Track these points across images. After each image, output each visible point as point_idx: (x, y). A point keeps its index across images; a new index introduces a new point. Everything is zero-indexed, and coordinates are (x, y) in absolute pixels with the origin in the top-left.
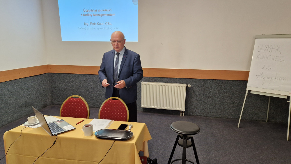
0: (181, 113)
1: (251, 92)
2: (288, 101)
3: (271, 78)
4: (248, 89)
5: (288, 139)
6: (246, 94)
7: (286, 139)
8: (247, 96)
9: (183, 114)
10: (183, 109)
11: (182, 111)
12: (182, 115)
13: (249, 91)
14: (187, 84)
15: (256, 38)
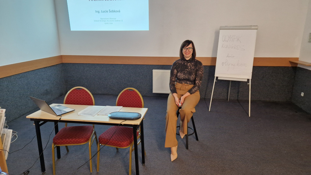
1: (219, 79)
2: (248, 84)
3: (234, 65)
4: (216, 76)
5: (250, 116)
6: (215, 81)
7: (249, 116)
8: (215, 82)
13: (217, 78)
15: (220, 29)
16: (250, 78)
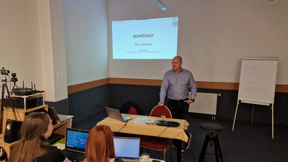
0: (213, 117)
1: (241, 102)
2: (271, 108)
3: (257, 91)
4: (239, 99)
6: (238, 103)
7: (272, 138)
10: (215, 113)
14: (218, 94)
15: (242, 60)
16: (273, 103)
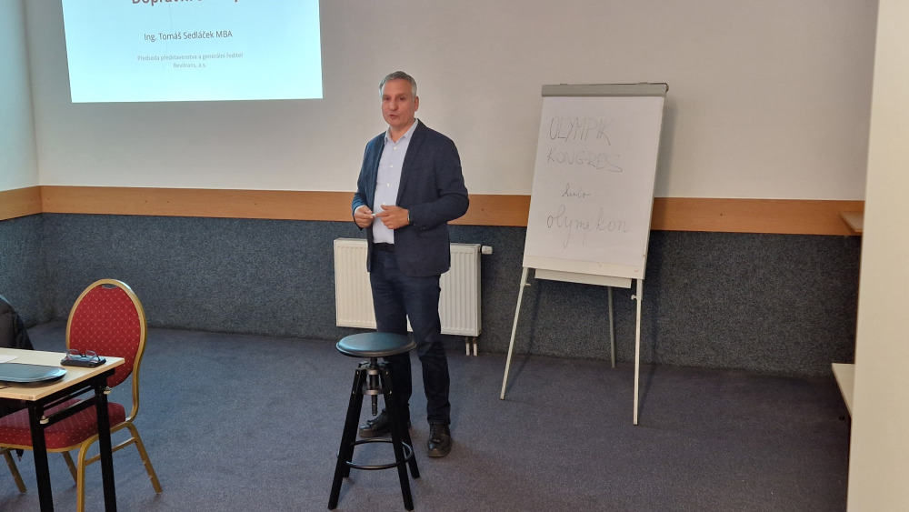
0: (468, 346)
1: (538, 276)
2: (633, 297)
4: (527, 264)
6: (523, 283)
7: (632, 420)
8: (525, 287)
9: (475, 347)
10: (473, 331)
11: (471, 338)
12: (472, 350)
14: (481, 247)
16: (640, 276)
